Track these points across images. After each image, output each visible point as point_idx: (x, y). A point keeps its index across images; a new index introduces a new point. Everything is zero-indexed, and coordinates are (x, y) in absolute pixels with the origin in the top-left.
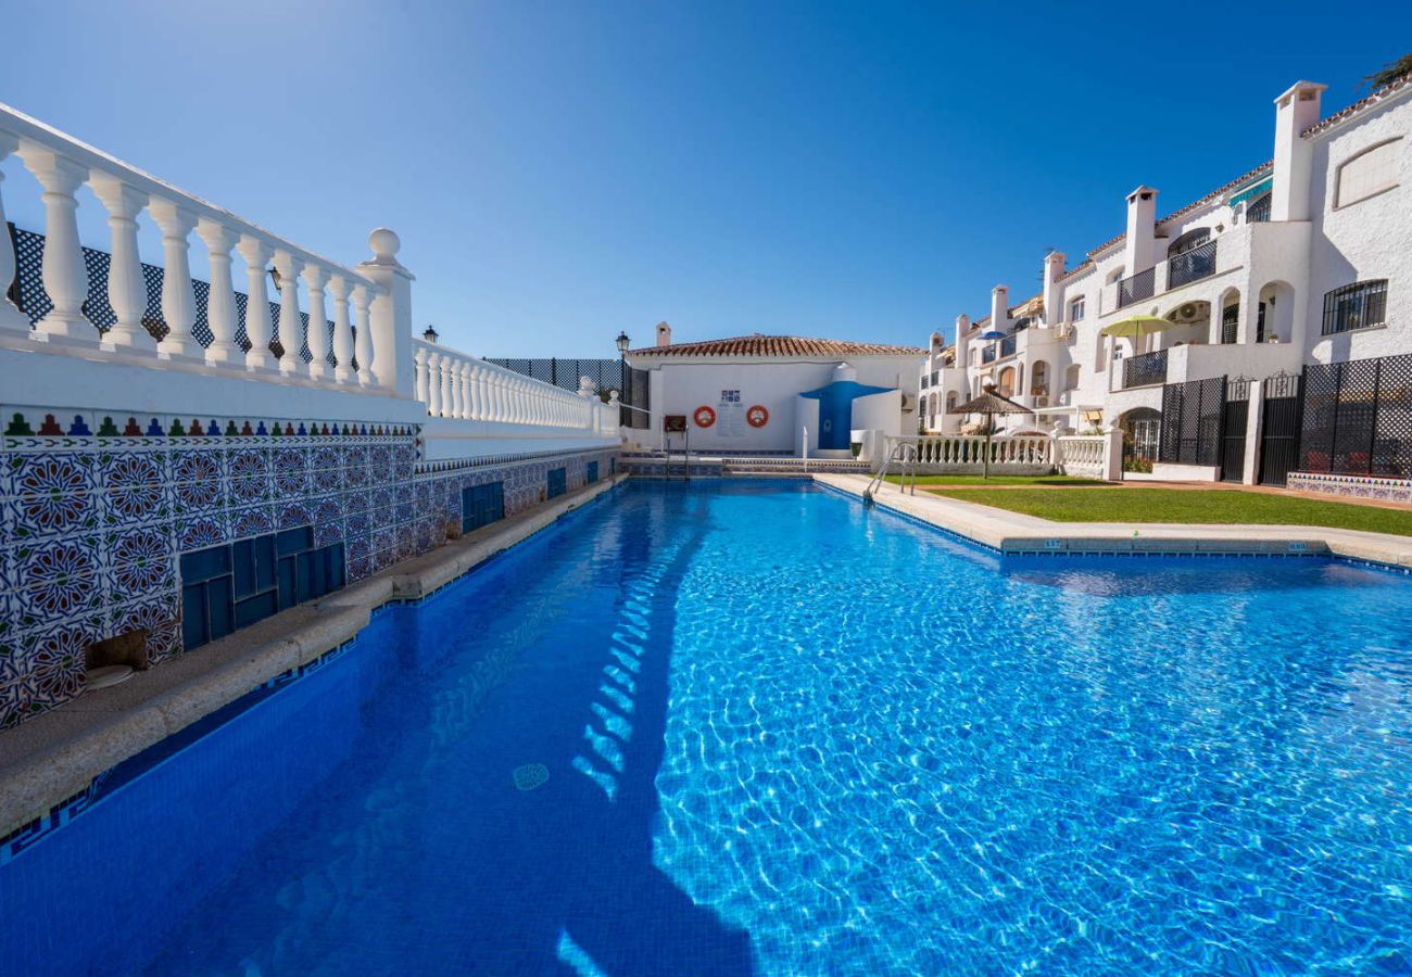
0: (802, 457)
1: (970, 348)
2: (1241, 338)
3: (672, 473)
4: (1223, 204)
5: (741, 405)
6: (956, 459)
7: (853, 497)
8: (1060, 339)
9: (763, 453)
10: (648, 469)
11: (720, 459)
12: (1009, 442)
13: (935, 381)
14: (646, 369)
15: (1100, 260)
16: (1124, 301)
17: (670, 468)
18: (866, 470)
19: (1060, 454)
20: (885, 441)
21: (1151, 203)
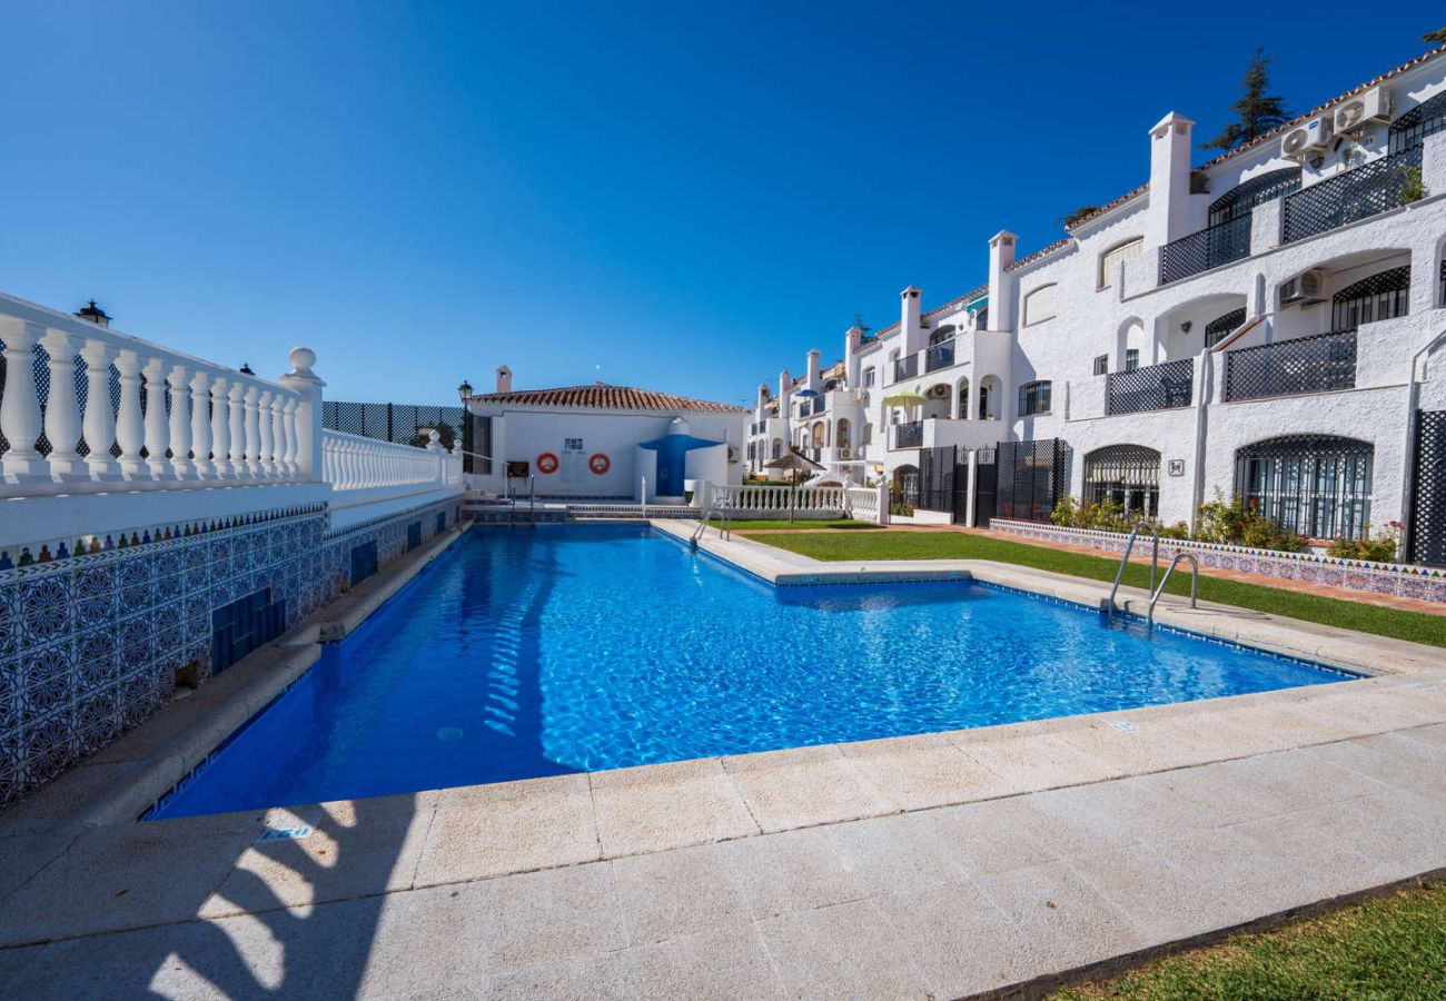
0: (640, 503)
1: (791, 401)
2: (970, 416)
3: (517, 520)
4: (963, 309)
5: (584, 453)
6: (771, 506)
7: (682, 542)
8: (858, 401)
9: (604, 499)
10: (493, 516)
11: (563, 506)
12: (812, 492)
13: (763, 429)
14: (487, 415)
15: (885, 340)
16: (900, 377)
17: (515, 515)
18: (697, 515)
19: (849, 503)
20: (713, 490)
21: (918, 299)
